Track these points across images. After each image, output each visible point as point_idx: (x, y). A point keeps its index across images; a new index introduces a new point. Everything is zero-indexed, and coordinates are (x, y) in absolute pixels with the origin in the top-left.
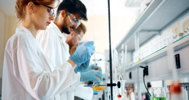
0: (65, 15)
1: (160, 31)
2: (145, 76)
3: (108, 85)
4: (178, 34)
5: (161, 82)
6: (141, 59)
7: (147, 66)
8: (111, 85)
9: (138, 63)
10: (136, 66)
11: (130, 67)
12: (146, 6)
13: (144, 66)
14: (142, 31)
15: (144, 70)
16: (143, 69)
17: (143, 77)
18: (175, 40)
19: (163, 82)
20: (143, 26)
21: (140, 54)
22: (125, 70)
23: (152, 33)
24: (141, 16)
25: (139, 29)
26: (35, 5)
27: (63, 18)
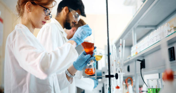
0: (68, 11)
1: (156, 26)
2: (142, 69)
3: (107, 76)
4: (173, 28)
5: (158, 75)
6: (138, 53)
7: (144, 60)
8: (110, 76)
9: (135, 57)
10: (133, 59)
11: (128, 60)
12: (143, 3)
13: (141, 59)
14: (139, 26)
15: (141, 64)
16: (140, 62)
17: (140, 70)
18: (170, 33)
19: (159, 74)
20: (140, 22)
21: (137, 48)
22: (123, 63)
23: (149, 29)
24: (138, 12)
25: (137, 24)
26: (32, 5)
27: (65, 14)
